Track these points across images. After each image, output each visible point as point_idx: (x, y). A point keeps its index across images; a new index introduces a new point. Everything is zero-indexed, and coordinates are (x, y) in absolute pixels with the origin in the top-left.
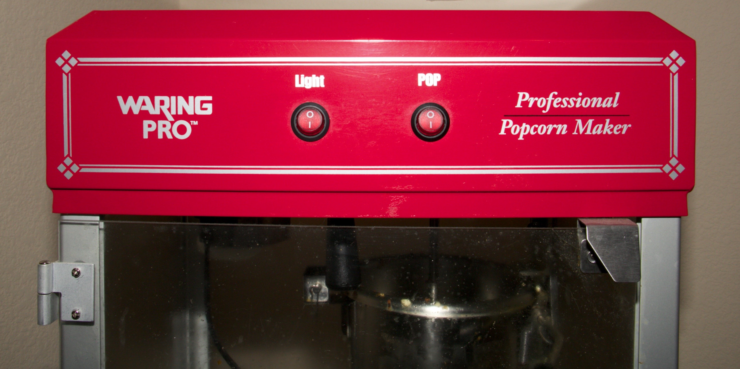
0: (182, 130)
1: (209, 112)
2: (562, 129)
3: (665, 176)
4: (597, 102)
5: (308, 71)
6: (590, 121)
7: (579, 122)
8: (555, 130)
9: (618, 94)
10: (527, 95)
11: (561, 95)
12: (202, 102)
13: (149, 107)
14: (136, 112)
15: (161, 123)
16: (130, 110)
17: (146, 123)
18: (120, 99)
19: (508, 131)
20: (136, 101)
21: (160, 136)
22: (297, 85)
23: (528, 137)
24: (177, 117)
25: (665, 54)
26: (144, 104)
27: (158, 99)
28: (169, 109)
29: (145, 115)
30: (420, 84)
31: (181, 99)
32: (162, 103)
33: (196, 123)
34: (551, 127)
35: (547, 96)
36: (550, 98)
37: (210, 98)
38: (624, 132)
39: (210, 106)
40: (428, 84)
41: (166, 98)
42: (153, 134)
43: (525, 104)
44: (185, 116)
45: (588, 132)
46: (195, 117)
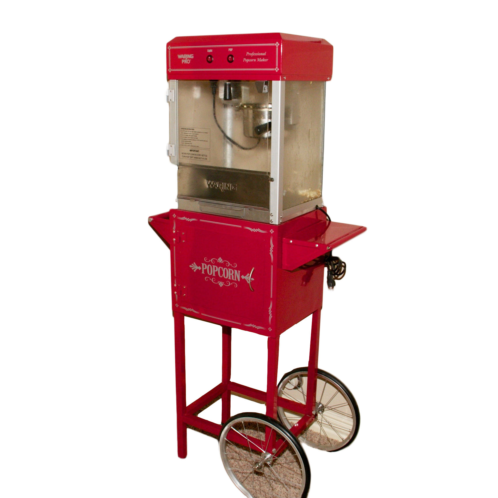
0: (188, 61)
1: (193, 58)
2: (255, 60)
3: (275, 71)
4: (262, 54)
5: (210, 48)
6: (260, 59)
7: (258, 59)
8: (253, 61)
9: (266, 52)
10: (248, 53)
11: (255, 53)
12: (192, 56)
13: (183, 57)
14: (181, 58)
15: (185, 60)
16: (180, 58)
17: (183, 60)
18: (178, 55)
19: (245, 61)
20: (181, 55)
21: (185, 63)
22: (208, 52)
23: (248, 62)
24: (188, 59)
25: (275, 43)
26: (182, 56)
27: (185, 55)
28: (186, 57)
29: (182, 59)
30: (229, 51)
31: (188, 55)
32: (185, 56)
33: (191, 60)
34: (253, 60)
35: (252, 53)
36: (253, 53)
37: (193, 55)
38: (267, 61)
39: (193, 56)
40: (230, 51)
41: (186, 55)
42: (184, 63)
43: (248, 55)
44: (189, 59)
45: (260, 61)
46: (191, 59)
